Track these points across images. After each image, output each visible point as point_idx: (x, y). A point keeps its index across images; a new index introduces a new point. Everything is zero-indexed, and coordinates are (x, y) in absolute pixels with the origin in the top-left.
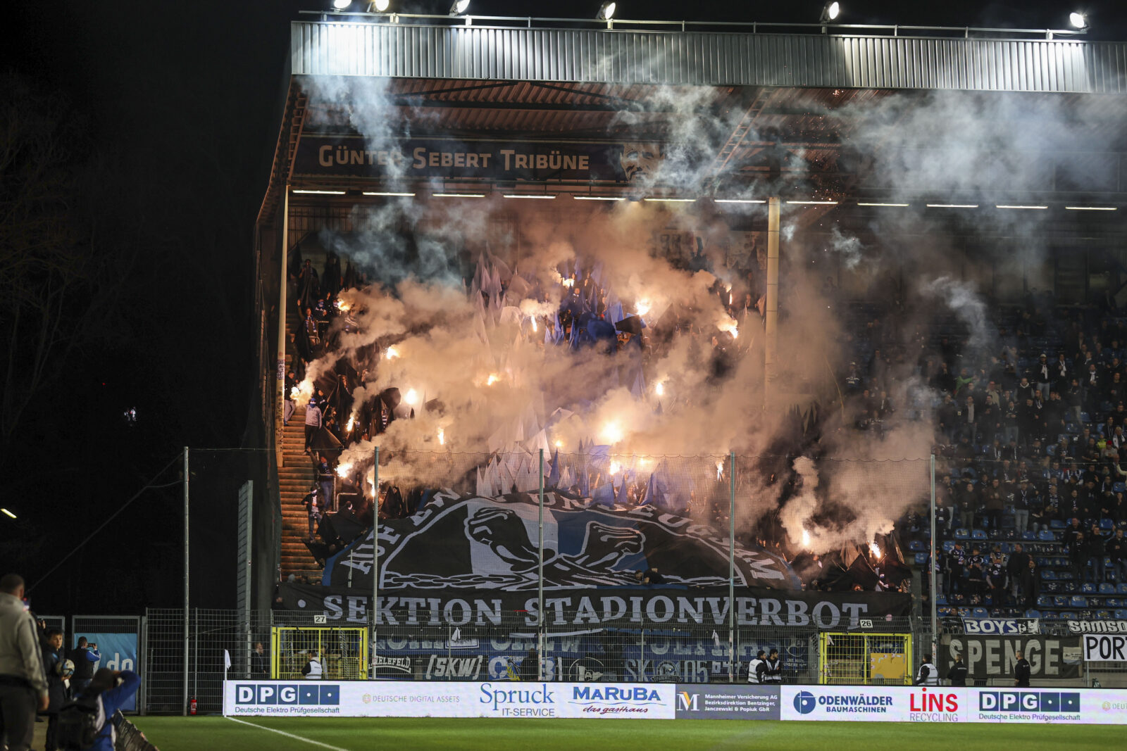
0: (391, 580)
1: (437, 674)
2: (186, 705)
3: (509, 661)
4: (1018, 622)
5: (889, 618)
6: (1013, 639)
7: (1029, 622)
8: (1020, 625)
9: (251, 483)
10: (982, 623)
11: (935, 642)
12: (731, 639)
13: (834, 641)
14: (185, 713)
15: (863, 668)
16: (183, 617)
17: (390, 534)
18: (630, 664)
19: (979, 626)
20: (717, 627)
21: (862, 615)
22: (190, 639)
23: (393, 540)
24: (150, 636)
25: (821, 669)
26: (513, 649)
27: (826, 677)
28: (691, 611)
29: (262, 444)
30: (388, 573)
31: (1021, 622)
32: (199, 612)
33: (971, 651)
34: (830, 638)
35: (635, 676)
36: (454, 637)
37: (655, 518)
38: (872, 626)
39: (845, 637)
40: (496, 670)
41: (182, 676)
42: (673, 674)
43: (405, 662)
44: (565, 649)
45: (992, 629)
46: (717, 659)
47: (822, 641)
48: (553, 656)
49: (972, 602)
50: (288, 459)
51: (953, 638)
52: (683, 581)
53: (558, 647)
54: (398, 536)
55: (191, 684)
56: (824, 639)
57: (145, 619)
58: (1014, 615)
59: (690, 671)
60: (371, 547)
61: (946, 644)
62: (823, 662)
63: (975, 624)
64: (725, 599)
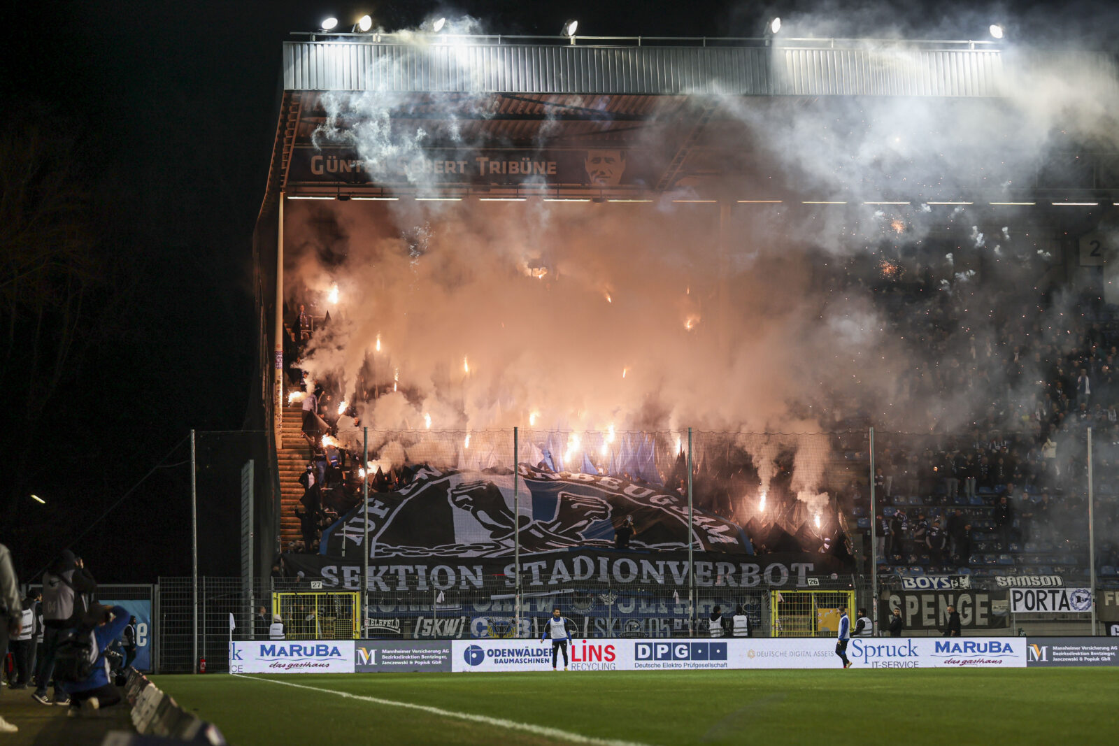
0: (381, 550)
1: (424, 634)
2: (195, 664)
3: (489, 621)
4: (950, 578)
5: (835, 576)
6: (946, 593)
7: (961, 578)
8: (952, 581)
9: (252, 462)
10: (918, 580)
11: (876, 597)
12: (691, 598)
13: (784, 598)
14: (195, 671)
15: (811, 622)
16: (192, 585)
17: (380, 507)
18: (599, 622)
19: (915, 582)
20: (678, 588)
21: (809, 574)
22: (198, 605)
23: (382, 514)
24: (162, 603)
25: (773, 624)
26: (493, 610)
27: (777, 631)
28: (654, 573)
29: (263, 427)
30: (379, 544)
31: (954, 578)
32: (206, 579)
33: (908, 605)
34: (780, 595)
35: (604, 633)
36: (439, 600)
37: (620, 490)
38: (818, 584)
39: (794, 594)
40: (478, 630)
41: (192, 638)
42: (638, 631)
43: (394, 624)
44: (540, 609)
45: (928, 585)
46: (679, 616)
47: (773, 599)
48: (529, 616)
49: (909, 561)
50: (286, 442)
51: (892, 593)
52: (647, 547)
53: (533, 608)
54: (387, 509)
55: (200, 645)
56: (775, 596)
57: (157, 587)
58: (947, 572)
59: (654, 627)
60: (361, 520)
61: (886, 599)
62: (775, 618)
63: (912, 580)
64: (684, 563)
